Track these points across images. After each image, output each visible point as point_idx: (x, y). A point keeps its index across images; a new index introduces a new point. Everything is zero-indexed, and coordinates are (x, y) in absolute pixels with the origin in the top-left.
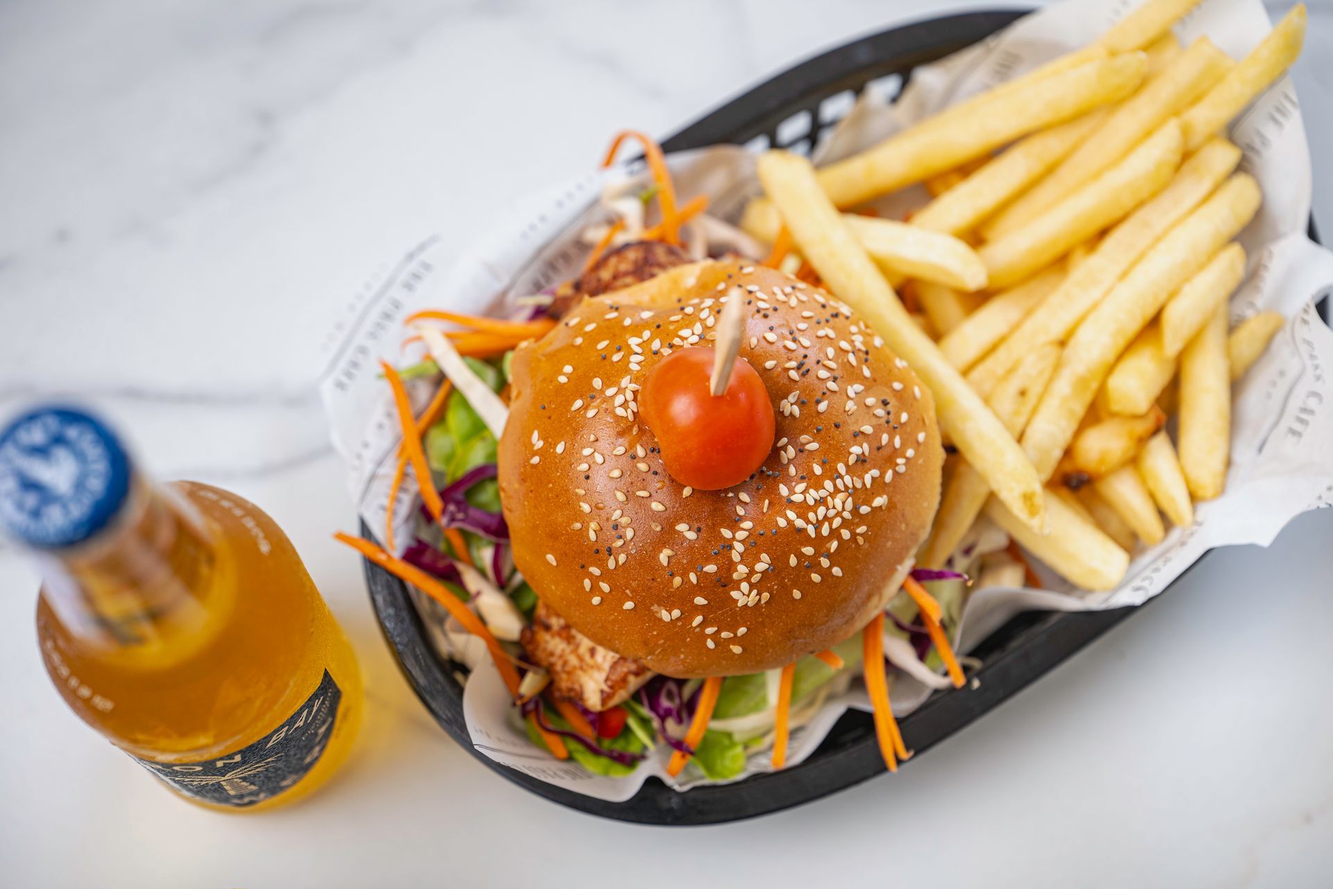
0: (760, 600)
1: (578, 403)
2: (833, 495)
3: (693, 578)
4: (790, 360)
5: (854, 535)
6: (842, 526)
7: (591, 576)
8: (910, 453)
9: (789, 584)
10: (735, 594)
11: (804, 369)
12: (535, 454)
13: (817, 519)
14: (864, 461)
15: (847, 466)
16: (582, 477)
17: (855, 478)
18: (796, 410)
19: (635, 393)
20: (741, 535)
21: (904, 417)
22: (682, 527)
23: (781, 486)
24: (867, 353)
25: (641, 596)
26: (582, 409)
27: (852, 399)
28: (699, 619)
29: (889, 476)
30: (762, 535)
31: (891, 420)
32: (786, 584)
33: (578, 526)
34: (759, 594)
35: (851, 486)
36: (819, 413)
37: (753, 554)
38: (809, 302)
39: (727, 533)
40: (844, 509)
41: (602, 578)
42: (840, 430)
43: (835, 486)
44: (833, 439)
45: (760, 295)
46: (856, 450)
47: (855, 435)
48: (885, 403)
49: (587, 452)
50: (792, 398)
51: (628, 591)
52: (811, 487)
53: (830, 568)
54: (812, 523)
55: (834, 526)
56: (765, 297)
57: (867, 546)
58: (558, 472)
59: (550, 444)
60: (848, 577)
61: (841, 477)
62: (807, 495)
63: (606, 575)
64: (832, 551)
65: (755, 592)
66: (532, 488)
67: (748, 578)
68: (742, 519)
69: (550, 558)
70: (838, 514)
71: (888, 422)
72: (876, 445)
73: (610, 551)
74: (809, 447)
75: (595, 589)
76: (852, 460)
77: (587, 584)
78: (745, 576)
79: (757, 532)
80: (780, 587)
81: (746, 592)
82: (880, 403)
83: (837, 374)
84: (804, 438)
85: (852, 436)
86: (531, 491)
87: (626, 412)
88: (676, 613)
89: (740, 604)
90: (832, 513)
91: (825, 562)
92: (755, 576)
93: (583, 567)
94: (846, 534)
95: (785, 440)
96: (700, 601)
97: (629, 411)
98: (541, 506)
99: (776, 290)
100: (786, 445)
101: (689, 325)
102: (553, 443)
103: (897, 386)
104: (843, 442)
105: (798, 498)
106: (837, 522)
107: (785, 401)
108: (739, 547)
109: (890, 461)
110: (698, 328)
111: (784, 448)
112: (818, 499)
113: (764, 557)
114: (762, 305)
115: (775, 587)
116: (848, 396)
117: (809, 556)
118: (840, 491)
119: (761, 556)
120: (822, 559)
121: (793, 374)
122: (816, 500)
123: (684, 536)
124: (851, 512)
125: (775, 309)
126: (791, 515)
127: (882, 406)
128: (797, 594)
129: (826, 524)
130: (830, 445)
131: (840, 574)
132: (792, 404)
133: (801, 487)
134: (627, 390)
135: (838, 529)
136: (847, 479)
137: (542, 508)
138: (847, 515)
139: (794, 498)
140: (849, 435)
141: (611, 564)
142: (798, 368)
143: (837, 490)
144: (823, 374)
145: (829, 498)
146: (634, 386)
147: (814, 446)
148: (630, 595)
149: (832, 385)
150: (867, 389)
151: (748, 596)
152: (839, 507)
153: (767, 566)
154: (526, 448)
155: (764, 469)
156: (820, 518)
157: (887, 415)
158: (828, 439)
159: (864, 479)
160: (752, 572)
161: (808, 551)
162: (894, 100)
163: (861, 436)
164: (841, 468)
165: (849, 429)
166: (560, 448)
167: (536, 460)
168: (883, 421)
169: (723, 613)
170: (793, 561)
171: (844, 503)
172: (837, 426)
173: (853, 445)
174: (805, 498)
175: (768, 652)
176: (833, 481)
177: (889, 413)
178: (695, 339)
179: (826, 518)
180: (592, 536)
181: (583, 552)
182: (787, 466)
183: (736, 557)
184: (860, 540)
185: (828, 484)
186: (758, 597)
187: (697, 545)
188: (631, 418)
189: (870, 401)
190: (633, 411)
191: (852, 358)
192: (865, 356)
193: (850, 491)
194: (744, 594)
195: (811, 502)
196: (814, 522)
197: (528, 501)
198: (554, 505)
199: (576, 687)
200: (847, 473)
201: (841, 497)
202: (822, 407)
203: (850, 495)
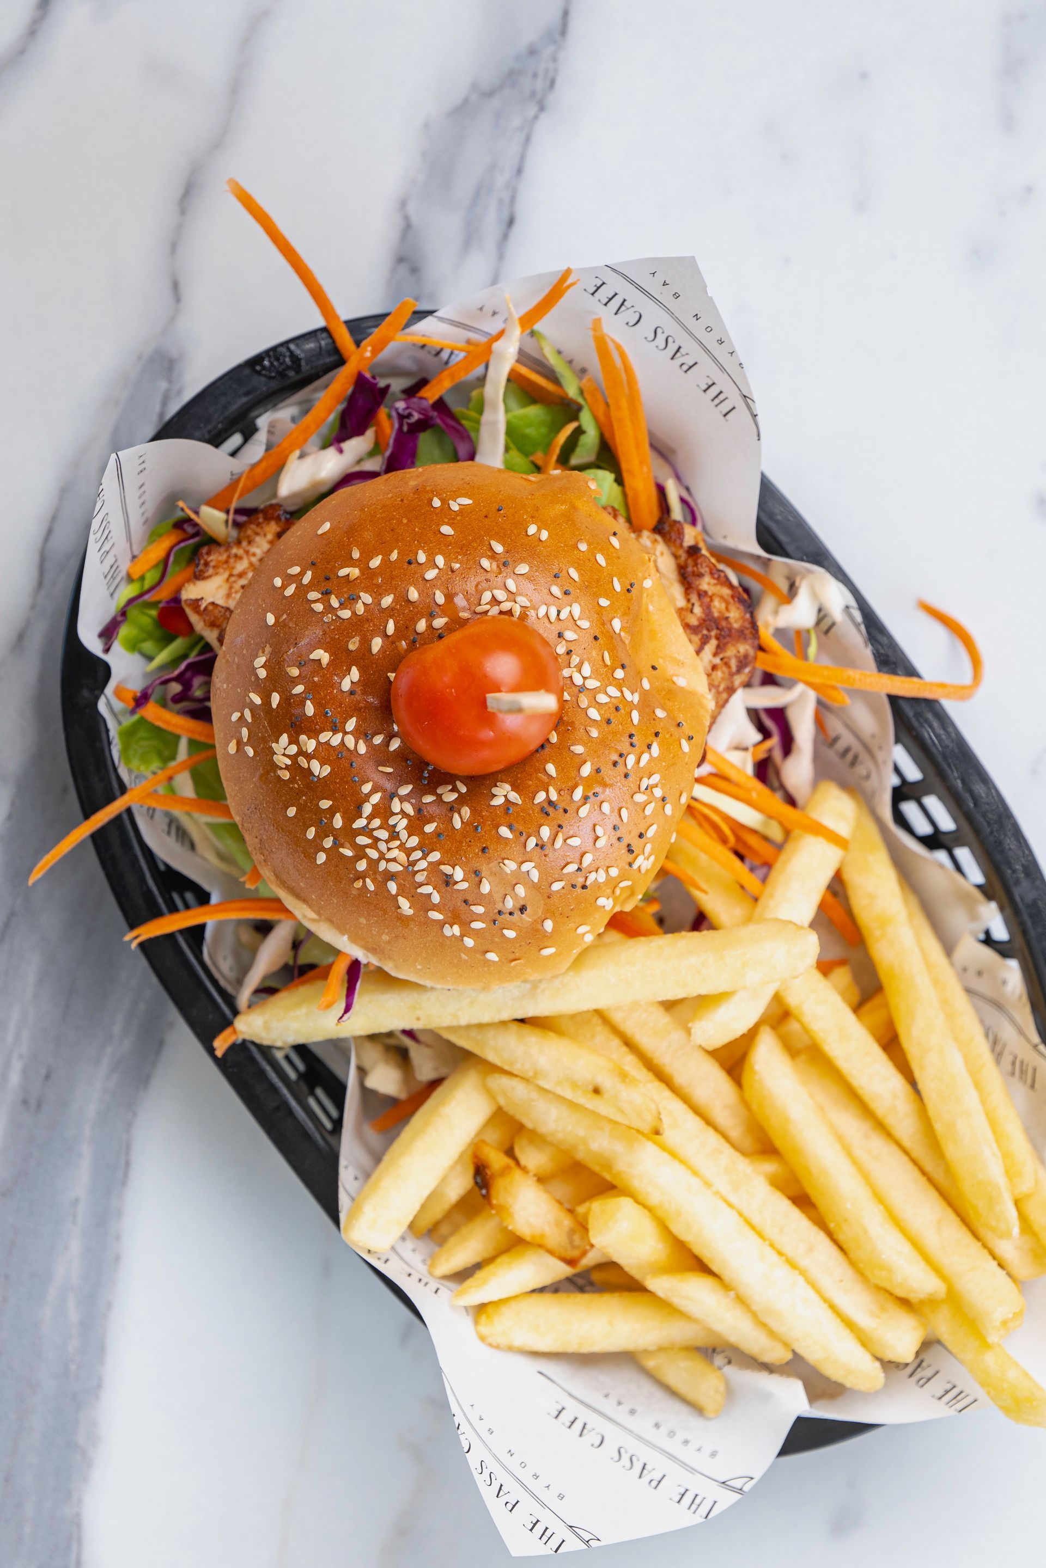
0: (281, 768)
1: (498, 548)
2: (402, 847)
3: (299, 689)
4: (559, 792)
5: (361, 876)
6: (370, 860)
7: (302, 574)
8: (469, 942)
9: (301, 801)
10: (284, 738)
11: (550, 810)
12: (444, 501)
13: (374, 829)
14: (447, 884)
15: (440, 863)
16: (411, 557)
17: (425, 873)
18: (498, 801)
19: (510, 613)
20: (350, 741)
21: (510, 934)
22: (355, 674)
23: (410, 787)
24: (584, 887)
25: (280, 632)
26: (493, 553)
27: (519, 867)
28: (257, 700)
29: (435, 915)
30: (351, 765)
31: (503, 916)
32: (301, 798)
33: (356, 554)
34: (287, 767)
35: (416, 868)
36: (497, 827)
37: (328, 757)
38: (645, 817)
39: (351, 725)
40: (388, 861)
41: (300, 587)
42: (480, 853)
43: (414, 849)
44: (469, 846)
45: (645, 758)
46: (459, 874)
47: (477, 873)
48: (523, 909)
49: (440, 561)
50: (514, 797)
51: (285, 616)
52: (409, 821)
53: (324, 850)
54: (368, 823)
55: (368, 851)
56: (642, 764)
57: (355, 892)
58: (420, 529)
59: (454, 519)
60: (319, 872)
61: (424, 857)
62: (400, 816)
63: (302, 590)
64: (341, 850)
65: (289, 762)
66: (405, 501)
67: (301, 753)
68: (368, 741)
69: (327, 526)
70: (382, 857)
71: (500, 912)
72: (471, 899)
73: (327, 593)
74: (456, 816)
75: (288, 579)
76: (447, 869)
77: (296, 570)
78: (304, 749)
79: (354, 760)
80: (297, 791)
81: (287, 752)
82: (522, 903)
83: (548, 849)
84: (466, 812)
85: (475, 869)
86: (402, 500)
87: (487, 604)
88: (262, 673)
89: (274, 745)
90: (382, 846)
91: (328, 843)
92: (305, 761)
93: (313, 564)
94: (362, 866)
95: (463, 789)
96: (276, 699)
97: (488, 607)
98: (384, 512)
99: (656, 778)
100: (458, 792)
101: (596, 674)
102: (456, 521)
103: (549, 925)
104: (466, 857)
105: (396, 806)
106: (374, 854)
107: (507, 787)
108: (336, 740)
109: (455, 918)
110: (592, 684)
111: (454, 789)
112: (397, 830)
113: (327, 770)
114: (631, 760)
115: (296, 786)
116: (522, 863)
117: (332, 822)
118: (408, 856)
119: (327, 766)
120: (331, 838)
121: (541, 797)
122: (395, 826)
123: (345, 676)
124: (386, 870)
125: (626, 776)
126: (376, 798)
127: (519, 906)
128: (292, 812)
129: (369, 841)
130: (461, 842)
131: (319, 862)
132: (505, 796)
133: (409, 810)
134: (513, 603)
135: (365, 856)
136: (423, 865)
137: (381, 514)
138: (383, 865)
139: (396, 801)
140: (476, 865)
141: (313, 595)
142: (550, 803)
143: (408, 852)
144: (545, 832)
145: (398, 843)
146: (517, 611)
147: (457, 823)
148: (281, 620)
149: (532, 842)
150: (536, 887)
151: (284, 755)
152: (390, 855)
153: (317, 774)
154: (454, 492)
155: (430, 768)
156: (376, 833)
157: (508, 911)
158: (468, 840)
159: (427, 884)
160: (309, 757)
161: (338, 822)
162: (988, 940)
163: (477, 879)
164: (435, 856)
165: (483, 865)
166: (446, 530)
167: (437, 503)
168: (499, 906)
169: (264, 726)
170: (325, 804)
171: (394, 860)
172: (484, 850)
173: (464, 870)
174: (397, 814)
175: (236, 785)
176: (420, 847)
177: (511, 914)
178: (578, 680)
179: (377, 840)
180: (343, 572)
181: (328, 563)
182: (433, 792)
183: (324, 737)
184: (358, 884)
185: (414, 841)
186: (284, 767)
187: (335, 691)
188: (479, 609)
189: (521, 890)
190: (488, 611)
191: (572, 868)
192: (579, 885)
193: (410, 868)
194: (285, 749)
195: (392, 821)
196: (370, 827)
197: (392, 497)
198: (383, 527)
199: (211, 571)
200: (430, 863)
201: (402, 857)
202: (504, 832)
203: (406, 868)
